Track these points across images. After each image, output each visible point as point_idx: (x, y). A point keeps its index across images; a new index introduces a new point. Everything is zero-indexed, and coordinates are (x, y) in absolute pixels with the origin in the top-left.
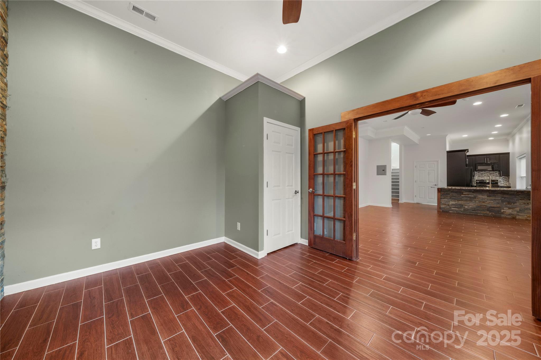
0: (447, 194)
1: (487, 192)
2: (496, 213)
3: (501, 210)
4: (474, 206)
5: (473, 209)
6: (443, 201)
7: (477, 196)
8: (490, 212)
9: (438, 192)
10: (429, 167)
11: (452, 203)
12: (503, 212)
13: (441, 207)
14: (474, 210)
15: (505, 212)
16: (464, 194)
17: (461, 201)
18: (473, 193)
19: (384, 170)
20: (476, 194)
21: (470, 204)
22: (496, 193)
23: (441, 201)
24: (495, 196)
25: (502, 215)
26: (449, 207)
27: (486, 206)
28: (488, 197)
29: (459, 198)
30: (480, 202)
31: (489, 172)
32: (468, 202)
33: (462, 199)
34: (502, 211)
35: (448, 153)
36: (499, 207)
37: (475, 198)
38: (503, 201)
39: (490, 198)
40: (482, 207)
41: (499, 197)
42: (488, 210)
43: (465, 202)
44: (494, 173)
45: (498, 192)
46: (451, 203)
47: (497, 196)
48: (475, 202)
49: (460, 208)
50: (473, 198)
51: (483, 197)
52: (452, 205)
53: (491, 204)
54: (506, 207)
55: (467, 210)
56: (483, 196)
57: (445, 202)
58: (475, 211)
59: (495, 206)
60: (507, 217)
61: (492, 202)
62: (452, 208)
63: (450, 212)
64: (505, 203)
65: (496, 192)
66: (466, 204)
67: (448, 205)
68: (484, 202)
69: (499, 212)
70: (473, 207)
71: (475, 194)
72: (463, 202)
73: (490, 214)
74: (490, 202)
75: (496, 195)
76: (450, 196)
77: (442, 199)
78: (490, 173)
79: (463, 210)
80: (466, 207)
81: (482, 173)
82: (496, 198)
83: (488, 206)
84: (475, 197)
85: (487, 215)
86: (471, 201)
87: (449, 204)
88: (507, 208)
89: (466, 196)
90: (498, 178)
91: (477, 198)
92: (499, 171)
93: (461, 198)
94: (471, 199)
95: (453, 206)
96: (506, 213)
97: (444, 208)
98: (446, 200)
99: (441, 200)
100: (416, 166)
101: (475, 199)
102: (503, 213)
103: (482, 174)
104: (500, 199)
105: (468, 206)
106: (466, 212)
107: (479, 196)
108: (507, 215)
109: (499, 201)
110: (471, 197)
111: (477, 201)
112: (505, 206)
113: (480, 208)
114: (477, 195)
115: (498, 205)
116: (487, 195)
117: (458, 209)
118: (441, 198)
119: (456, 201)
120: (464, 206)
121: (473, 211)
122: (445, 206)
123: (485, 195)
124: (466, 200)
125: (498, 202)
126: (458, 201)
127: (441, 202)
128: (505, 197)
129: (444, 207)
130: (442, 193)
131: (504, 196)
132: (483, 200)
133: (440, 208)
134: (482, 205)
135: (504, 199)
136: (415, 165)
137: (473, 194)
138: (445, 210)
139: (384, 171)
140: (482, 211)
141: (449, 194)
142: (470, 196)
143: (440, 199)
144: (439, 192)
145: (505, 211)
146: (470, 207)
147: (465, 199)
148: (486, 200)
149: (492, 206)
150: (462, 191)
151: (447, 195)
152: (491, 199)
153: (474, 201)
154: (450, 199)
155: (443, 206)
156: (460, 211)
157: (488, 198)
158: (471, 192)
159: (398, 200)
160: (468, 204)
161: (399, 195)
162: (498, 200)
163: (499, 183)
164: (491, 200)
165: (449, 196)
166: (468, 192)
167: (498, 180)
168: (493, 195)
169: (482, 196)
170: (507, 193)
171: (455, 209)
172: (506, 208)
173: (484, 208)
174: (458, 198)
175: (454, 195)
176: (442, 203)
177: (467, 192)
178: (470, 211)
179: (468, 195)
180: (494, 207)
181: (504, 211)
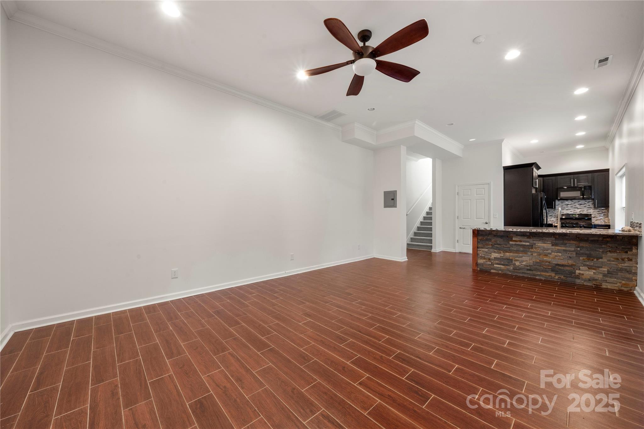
0: (487, 240)
1: (551, 237)
2: (567, 277)
3: (575, 271)
4: (530, 261)
5: (529, 268)
6: (482, 252)
7: (535, 244)
8: (556, 274)
9: (473, 237)
10: (476, 194)
11: (495, 257)
12: (578, 275)
13: (478, 262)
14: (530, 270)
15: (583, 274)
16: (513, 239)
17: (508, 252)
18: (528, 238)
19: (393, 199)
20: (533, 240)
21: (524, 258)
22: (567, 239)
23: (479, 252)
24: (566, 244)
25: (578, 281)
26: (490, 263)
27: (549, 262)
28: (553, 245)
29: (506, 247)
30: (540, 255)
31: (578, 202)
32: (521, 255)
33: (511, 248)
34: (577, 272)
35: (505, 170)
36: (572, 266)
37: (532, 248)
38: (578, 254)
39: (556, 247)
40: (543, 263)
41: (571, 247)
42: (553, 270)
43: (516, 255)
44: (586, 202)
45: (569, 236)
46: (494, 255)
47: (569, 244)
48: (532, 254)
49: (507, 265)
50: (529, 249)
51: (545, 245)
52: (496, 259)
53: (558, 259)
54: (585, 265)
55: (519, 270)
56: (544, 243)
57: (484, 255)
58: (532, 271)
59: (565, 262)
60: (585, 284)
61: (560, 256)
62: (495, 265)
63: (492, 271)
64: (581, 258)
65: (567, 237)
66: (517, 259)
67: (489, 259)
68: (546, 255)
69: (572, 273)
70: (527, 265)
71: (531, 241)
72: (511, 254)
73: (557, 278)
74: (556, 256)
75: (566, 242)
76: (492, 243)
77: (480, 249)
78: (580, 203)
79: (512, 268)
80: (517, 263)
81: (567, 202)
82: (567, 249)
83: (554, 263)
84: (531, 246)
85: (551, 278)
86: (525, 252)
87: (491, 258)
88: (586, 268)
89: (517, 243)
90: (591, 211)
91: (536, 248)
92: (593, 199)
93: (509, 248)
94: (526, 249)
95: (497, 262)
96: (584, 277)
97: (482, 264)
98: (486, 250)
99: (477, 251)
100: (458, 193)
101: (532, 250)
102: (578, 277)
103: (568, 205)
104: (573, 249)
105: (520, 262)
106: (517, 272)
107: (539, 245)
108: (585, 281)
109: (571, 254)
110: (525, 245)
111: (535, 252)
112: (582, 263)
113: (540, 266)
114: (535, 242)
115: (570, 262)
116: (552, 242)
117: (504, 266)
118: (478, 248)
119: (500, 253)
120: (513, 262)
121: (528, 272)
122: (485, 260)
123: (547, 241)
124: (517, 251)
125: (569, 255)
126: (504, 252)
127: (478, 254)
128: (583, 247)
129: (482, 262)
130: (480, 238)
131: (581, 245)
132: (545, 251)
133: (477, 264)
134: (543, 261)
135: (580, 250)
136: (457, 191)
137: (528, 240)
138: (484, 268)
139: (393, 201)
140: (543, 271)
141: (490, 240)
142: (524, 243)
143: (476, 247)
144: (475, 237)
145: (581, 272)
146: (524, 263)
147: (515, 249)
148: (549, 251)
149: (560, 262)
150: (511, 235)
151: (487, 242)
152: (558, 249)
153: (529, 254)
154: (492, 248)
155: (481, 260)
156: (508, 270)
157: (553, 247)
158: (526, 237)
159: (431, 247)
160: (520, 259)
161: (432, 240)
162: (570, 251)
163: (592, 218)
164: (558, 251)
165: (490, 243)
166: (520, 237)
167: (591, 213)
168: (561, 242)
169: (542, 245)
170: (586, 239)
171: (499, 266)
172: (584, 267)
173: (546, 265)
174: (504, 247)
175: (498, 242)
176: (480, 255)
177: (518, 237)
178: (523, 271)
179: (521, 241)
180: (563, 266)
181: (580, 274)
